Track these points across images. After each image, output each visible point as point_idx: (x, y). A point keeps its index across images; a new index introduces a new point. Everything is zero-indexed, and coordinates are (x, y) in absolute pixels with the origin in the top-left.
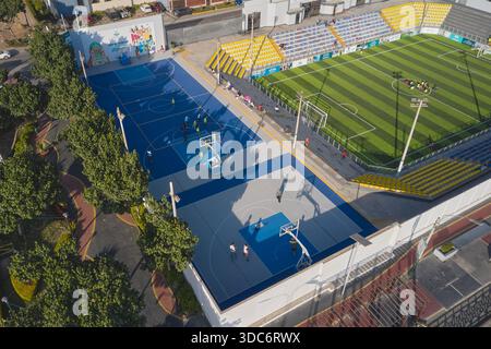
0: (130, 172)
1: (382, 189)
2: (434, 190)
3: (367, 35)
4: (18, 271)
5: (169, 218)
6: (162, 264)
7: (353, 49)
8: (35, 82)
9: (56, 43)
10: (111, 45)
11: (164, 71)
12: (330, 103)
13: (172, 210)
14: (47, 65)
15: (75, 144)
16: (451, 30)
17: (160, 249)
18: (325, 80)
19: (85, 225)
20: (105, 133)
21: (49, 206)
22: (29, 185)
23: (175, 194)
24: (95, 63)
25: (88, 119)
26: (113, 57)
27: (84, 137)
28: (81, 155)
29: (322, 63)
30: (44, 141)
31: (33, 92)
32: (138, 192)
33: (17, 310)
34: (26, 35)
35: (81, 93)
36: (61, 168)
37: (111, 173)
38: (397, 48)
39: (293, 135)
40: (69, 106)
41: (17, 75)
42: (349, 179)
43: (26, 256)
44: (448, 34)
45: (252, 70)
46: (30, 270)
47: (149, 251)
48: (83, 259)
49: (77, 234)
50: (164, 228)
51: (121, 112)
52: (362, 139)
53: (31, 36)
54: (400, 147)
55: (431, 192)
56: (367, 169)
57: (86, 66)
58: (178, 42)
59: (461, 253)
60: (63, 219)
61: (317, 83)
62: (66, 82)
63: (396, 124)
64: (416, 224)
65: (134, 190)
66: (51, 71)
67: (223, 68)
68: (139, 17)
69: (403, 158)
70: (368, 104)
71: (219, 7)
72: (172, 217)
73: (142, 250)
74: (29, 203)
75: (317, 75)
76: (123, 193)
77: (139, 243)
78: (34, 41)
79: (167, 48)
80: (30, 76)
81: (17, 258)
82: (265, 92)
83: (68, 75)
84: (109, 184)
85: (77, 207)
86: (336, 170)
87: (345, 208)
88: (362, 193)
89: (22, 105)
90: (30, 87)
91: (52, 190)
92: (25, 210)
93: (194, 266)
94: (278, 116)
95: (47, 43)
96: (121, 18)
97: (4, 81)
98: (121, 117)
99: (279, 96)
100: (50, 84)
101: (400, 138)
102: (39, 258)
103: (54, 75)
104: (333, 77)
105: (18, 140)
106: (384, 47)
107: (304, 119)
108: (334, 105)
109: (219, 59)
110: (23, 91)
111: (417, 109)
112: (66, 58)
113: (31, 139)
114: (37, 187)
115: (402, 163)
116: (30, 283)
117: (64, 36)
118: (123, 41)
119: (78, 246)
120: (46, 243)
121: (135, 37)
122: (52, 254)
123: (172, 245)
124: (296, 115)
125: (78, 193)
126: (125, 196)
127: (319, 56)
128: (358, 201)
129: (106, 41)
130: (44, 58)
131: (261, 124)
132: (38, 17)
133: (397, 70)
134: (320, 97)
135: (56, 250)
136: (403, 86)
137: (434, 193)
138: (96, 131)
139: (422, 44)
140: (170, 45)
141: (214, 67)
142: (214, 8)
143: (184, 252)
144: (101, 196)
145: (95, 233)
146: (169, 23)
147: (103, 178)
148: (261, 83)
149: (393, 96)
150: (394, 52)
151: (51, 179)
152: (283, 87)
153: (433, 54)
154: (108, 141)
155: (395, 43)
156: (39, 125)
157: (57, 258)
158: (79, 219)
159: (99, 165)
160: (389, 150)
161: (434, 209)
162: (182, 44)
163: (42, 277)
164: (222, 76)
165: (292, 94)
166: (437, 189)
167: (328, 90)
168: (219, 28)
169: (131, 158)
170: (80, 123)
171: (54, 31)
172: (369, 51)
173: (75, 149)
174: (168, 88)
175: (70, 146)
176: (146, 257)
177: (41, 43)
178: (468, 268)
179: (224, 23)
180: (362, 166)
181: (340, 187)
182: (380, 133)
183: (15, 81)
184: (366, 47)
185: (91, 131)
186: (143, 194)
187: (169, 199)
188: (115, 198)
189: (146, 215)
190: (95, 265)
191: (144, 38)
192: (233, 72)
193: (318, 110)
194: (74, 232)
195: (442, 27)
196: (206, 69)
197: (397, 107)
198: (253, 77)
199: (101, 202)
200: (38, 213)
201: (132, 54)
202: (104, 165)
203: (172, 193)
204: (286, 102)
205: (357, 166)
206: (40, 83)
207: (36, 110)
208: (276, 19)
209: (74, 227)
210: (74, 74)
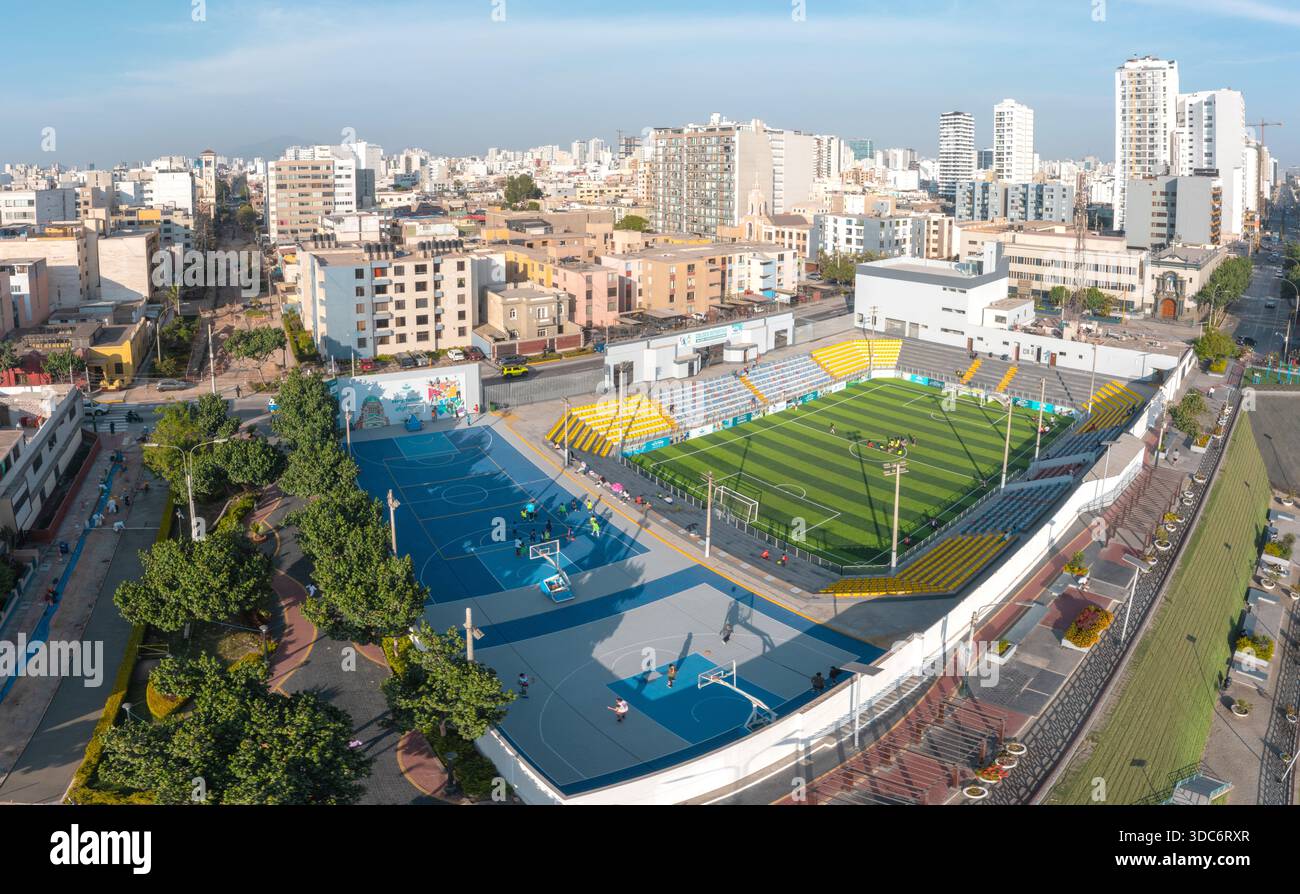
0: (393, 585)
1: (875, 595)
2: (954, 580)
3: (799, 386)
4: (162, 679)
5: (460, 662)
6: (428, 725)
7: (782, 406)
8: (272, 441)
9: (315, 391)
10: (395, 401)
11: (475, 444)
12: (759, 486)
13: (465, 650)
14: (296, 421)
15: (309, 533)
16: (910, 371)
17: (431, 703)
18: (745, 454)
19: (291, 649)
20: (362, 526)
21: (242, 611)
22: (223, 577)
23: (474, 626)
24: (367, 424)
25: (338, 501)
26: (395, 417)
27: (326, 525)
28: (315, 551)
29: (736, 429)
30: (263, 522)
31: (267, 454)
32: (402, 617)
33: (137, 722)
34: (278, 378)
35: (337, 463)
36: (279, 565)
37: (359, 583)
38: (845, 401)
39: (703, 538)
40: (314, 479)
41: (251, 429)
42: (816, 591)
43: (182, 665)
44: (907, 377)
45: (623, 444)
46: (179, 683)
47: (404, 703)
48: (273, 690)
49: (274, 658)
50: (443, 674)
51: (395, 496)
52: (823, 531)
53: (284, 380)
54: (885, 533)
55: (949, 584)
56: (842, 572)
57: (352, 429)
58: (502, 402)
59: (1022, 648)
60: (258, 633)
61: (735, 459)
62: (318, 446)
63: (871, 503)
64: (944, 629)
65: (395, 612)
66: (300, 428)
67: (575, 441)
68: (444, 365)
69: (895, 547)
70: (820, 480)
71: (568, 354)
72: (464, 660)
73: (390, 700)
74: (214, 600)
75: (731, 447)
76: (374, 615)
77: (389, 689)
78: (287, 387)
79: (483, 410)
80: (268, 432)
81: (168, 662)
82: (647, 476)
83: (323, 436)
84: (353, 599)
85: (287, 621)
86: (789, 581)
87: (818, 632)
88: (842, 607)
89: (246, 469)
90: (265, 446)
91: (254, 589)
92: (204, 608)
93: (503, 733)
94: (673, 512)
95: (303, 392)
96: (416, 366)
97: (232, 433)
98: (393, 504)
99: (672, 482)
100: (294, 446)
101: (881, 521)
102: (201, 673)
103: (302, 435)
104: (757, 448)
105: (227, 514)
106: (826, 400)
107: (719, 513)
108: (768, 489)
109: (566, 428)
110: (253, 451)
111: (895, 476)
112: (325, 414)
113: (245, 516)
114: (233, 582)
115: (894, 555)
116: (173, 699)
117: (328, 386)
118: (414, 397)
119: (269, 673)
120: (219, 658)
121: (432, 393)
122: (222, 672)
123: (457, 700)
124: (705, 507)
125: (294, 604)
126: (376, 619)
127: (731, 420)
128: (838, 618)
129: (388, 395)
130: (294, 410)
131: (643, 524)
132: (301, 357)
133: (852, 429)
134: (740, 479)
135: (231, 669)
136: (865, 450)
137: (955, 584)
138: (348, 519)
139: (877, 392)
140: (488, 406)
141: (558, 440)
142: (560, 356)
143: (481, 713)
144: (332, 613)
145: (307, 663)
146: (488, 376)
147: (343, 589)
148: (641, 464)
149: (855, 466)
150: (842, 406)
151: (259, 575)
152: (677, 468)
153: (897, 403)
154: (365, 538)
155: (841, 393)
156: (261, 500)
157: (229, 680)
158: (284, 639)
159: (342, 569)
160: (870, 540)
161: (962, 605)
162: (507, 406)
163: (193, 697)
164: (572, 454)
165: (695, 477)
166: (957, 578)
167: (751, 467)
168: (568, 384)
169: (399, 567)
170: (324, 505)
171: (317, 377)
172: (806, 408)
173: (308, 540)
174: (478, 469)
175: (302, 535)
176: (397, 711)
177: (295, 390)
178: (1040, 663)
179: (576, 377)
180: (833, 569)
181: (803, 604)
182: (848, 519)
183: (246, 436)
184: (800, 403)
185: (340, 519)
186: (411, 622)
187: (463, 634)
188: (357, 620)
189: (411, 652)
190: (292, 703)
191: (447, 396)
192: (592, 448)
193: (740, 496)
194: (269, 654)
195: (898, 368)
196: (545, 443)
197: (865, 479)
198: (625, 455)
199: (331, 622)
200: (221, 616)
201: (426, 416)
202: (351, 571)
203: (468, 624)
204: (684, 489)
205: (823, 571)
206: (279, 442)
207: (263, 478)
208: (658, 371)
209: (272, 646)
210: (332, 436)
